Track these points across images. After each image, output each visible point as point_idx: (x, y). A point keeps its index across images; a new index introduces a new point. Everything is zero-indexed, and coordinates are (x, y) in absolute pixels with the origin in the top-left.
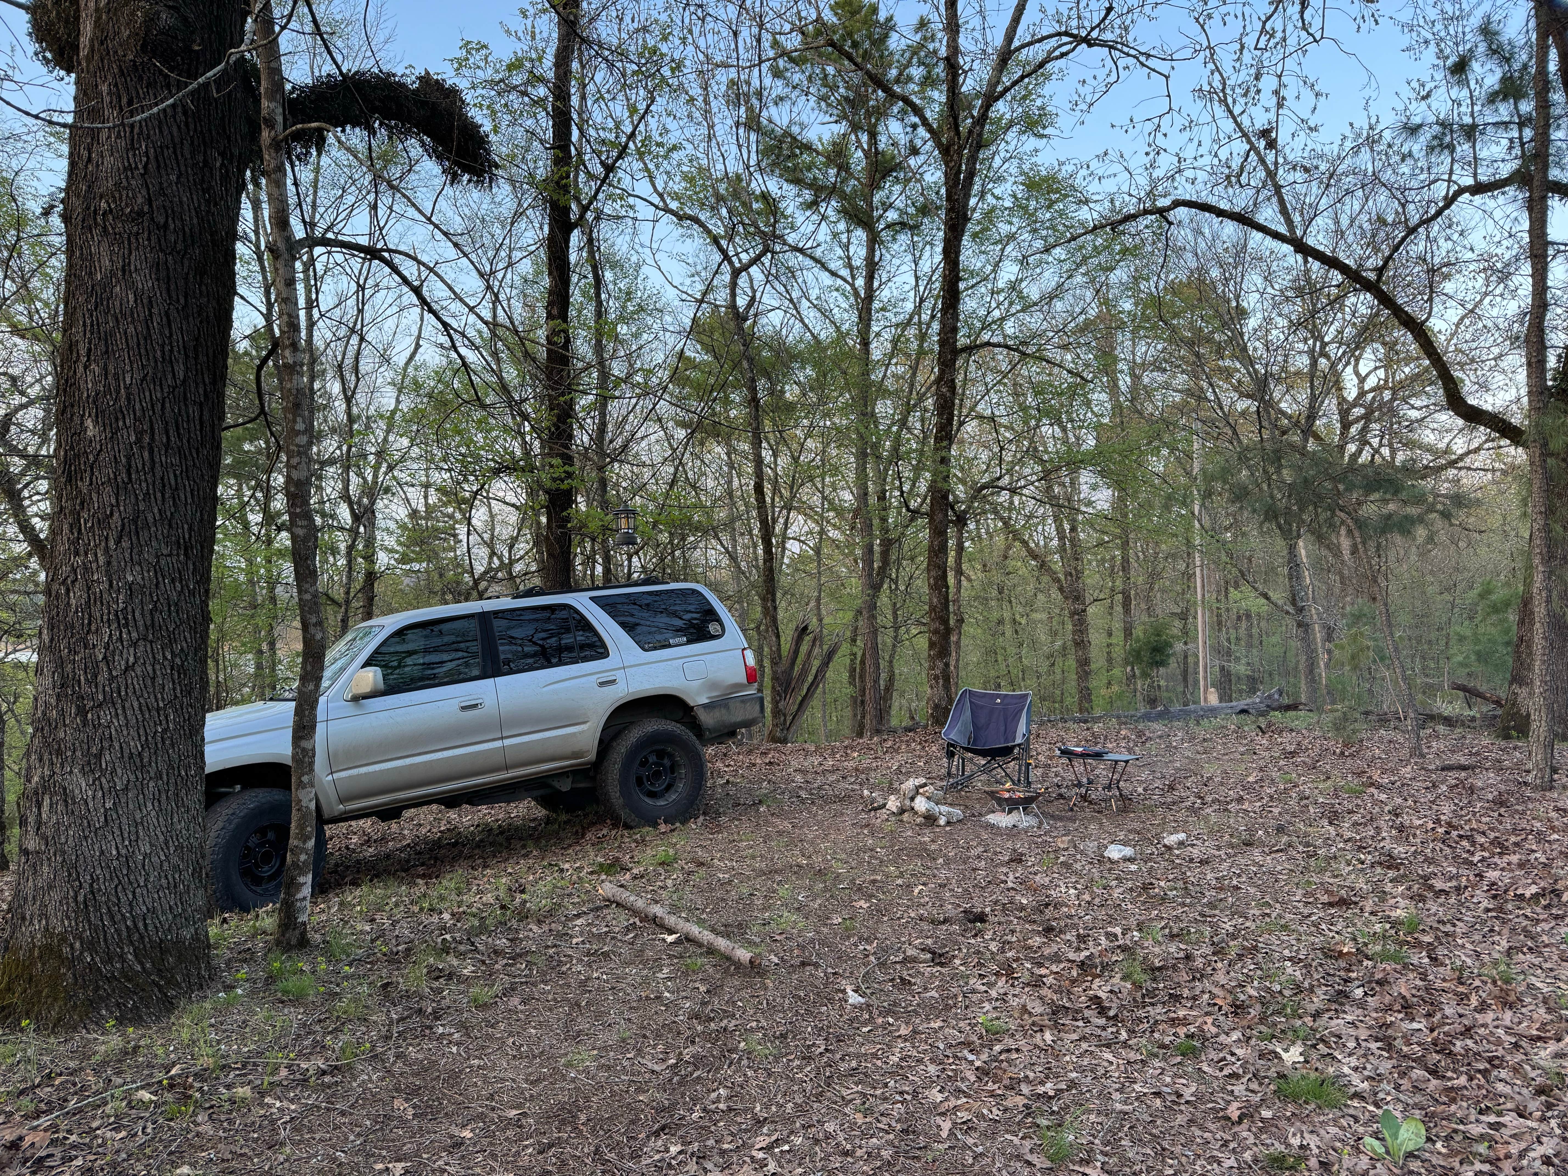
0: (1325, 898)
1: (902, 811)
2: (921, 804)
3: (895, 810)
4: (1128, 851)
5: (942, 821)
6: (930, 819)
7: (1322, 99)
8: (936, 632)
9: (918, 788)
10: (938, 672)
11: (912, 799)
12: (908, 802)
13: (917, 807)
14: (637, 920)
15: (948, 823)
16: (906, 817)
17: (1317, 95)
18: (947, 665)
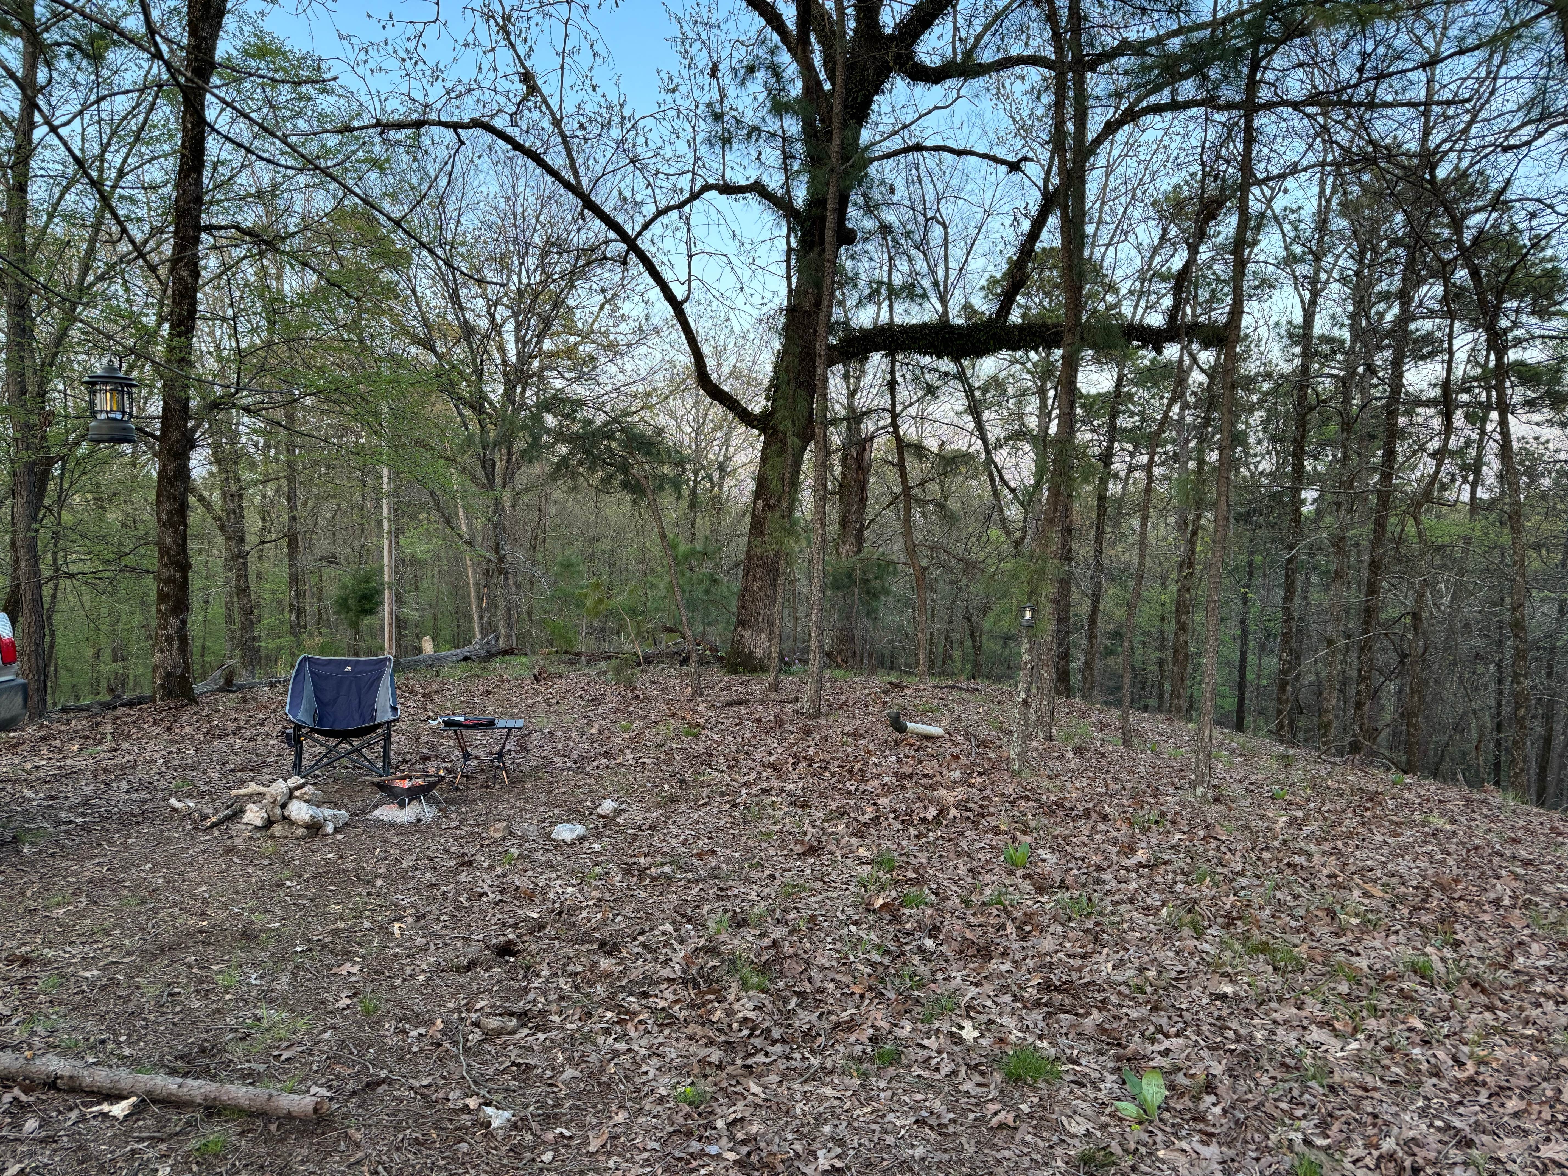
0: (799, 849)
1: (269, 823)
2: (299, 811)
3: (259, 823)
4: (580, 830)
5: (330, 829)
6: (314, 828)
7: (599, 61)
8: (170, 581)
9: (291, 791)
10: (171, 632)
11: (284, 806)
12: (278, 811)
13: (294, 816)
14: (16, 1091)
15: (337, 830)
16: (277, 829)
17: (595, 55)
18: (184, 622)
